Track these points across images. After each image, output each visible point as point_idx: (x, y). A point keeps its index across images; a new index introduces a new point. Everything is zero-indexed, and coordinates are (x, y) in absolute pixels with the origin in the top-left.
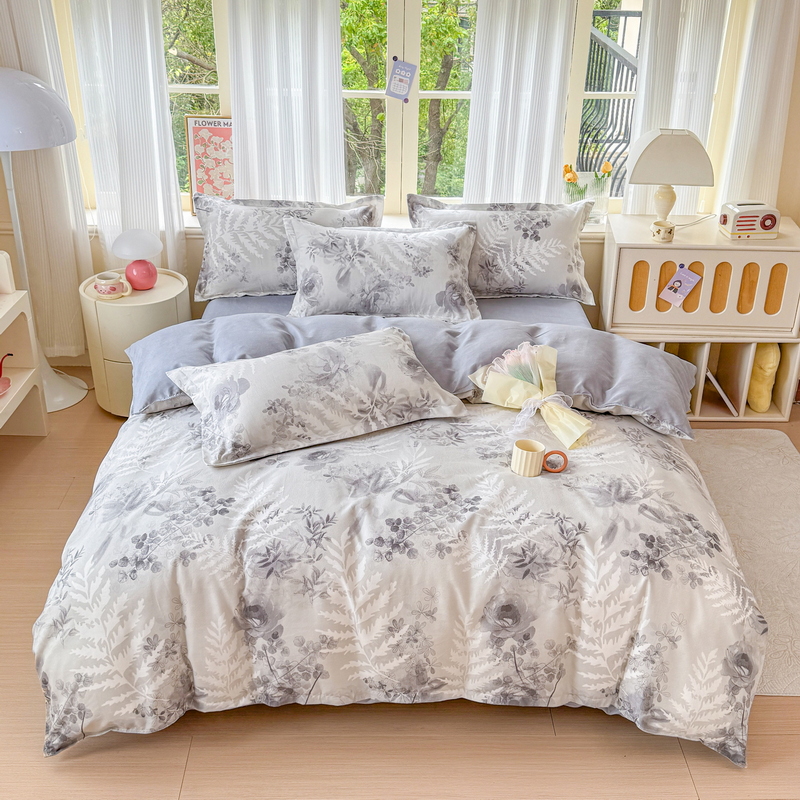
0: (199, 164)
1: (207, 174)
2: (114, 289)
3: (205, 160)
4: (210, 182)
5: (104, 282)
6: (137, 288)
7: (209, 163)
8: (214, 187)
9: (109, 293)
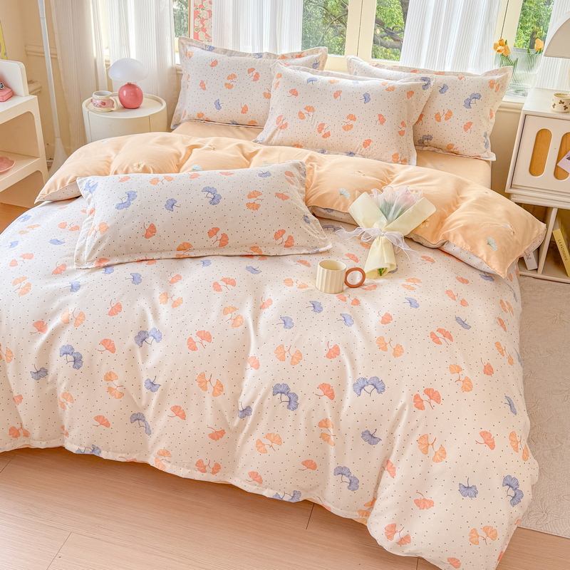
0: (197, 15)
1: (202, 23)
2: (104, 104)
3: (201, 11)
4: (204, 30)
5: (98, 96)
6: (126, 107)
7: (204, 14)
8: (207, 35)
9: (100, 106)
